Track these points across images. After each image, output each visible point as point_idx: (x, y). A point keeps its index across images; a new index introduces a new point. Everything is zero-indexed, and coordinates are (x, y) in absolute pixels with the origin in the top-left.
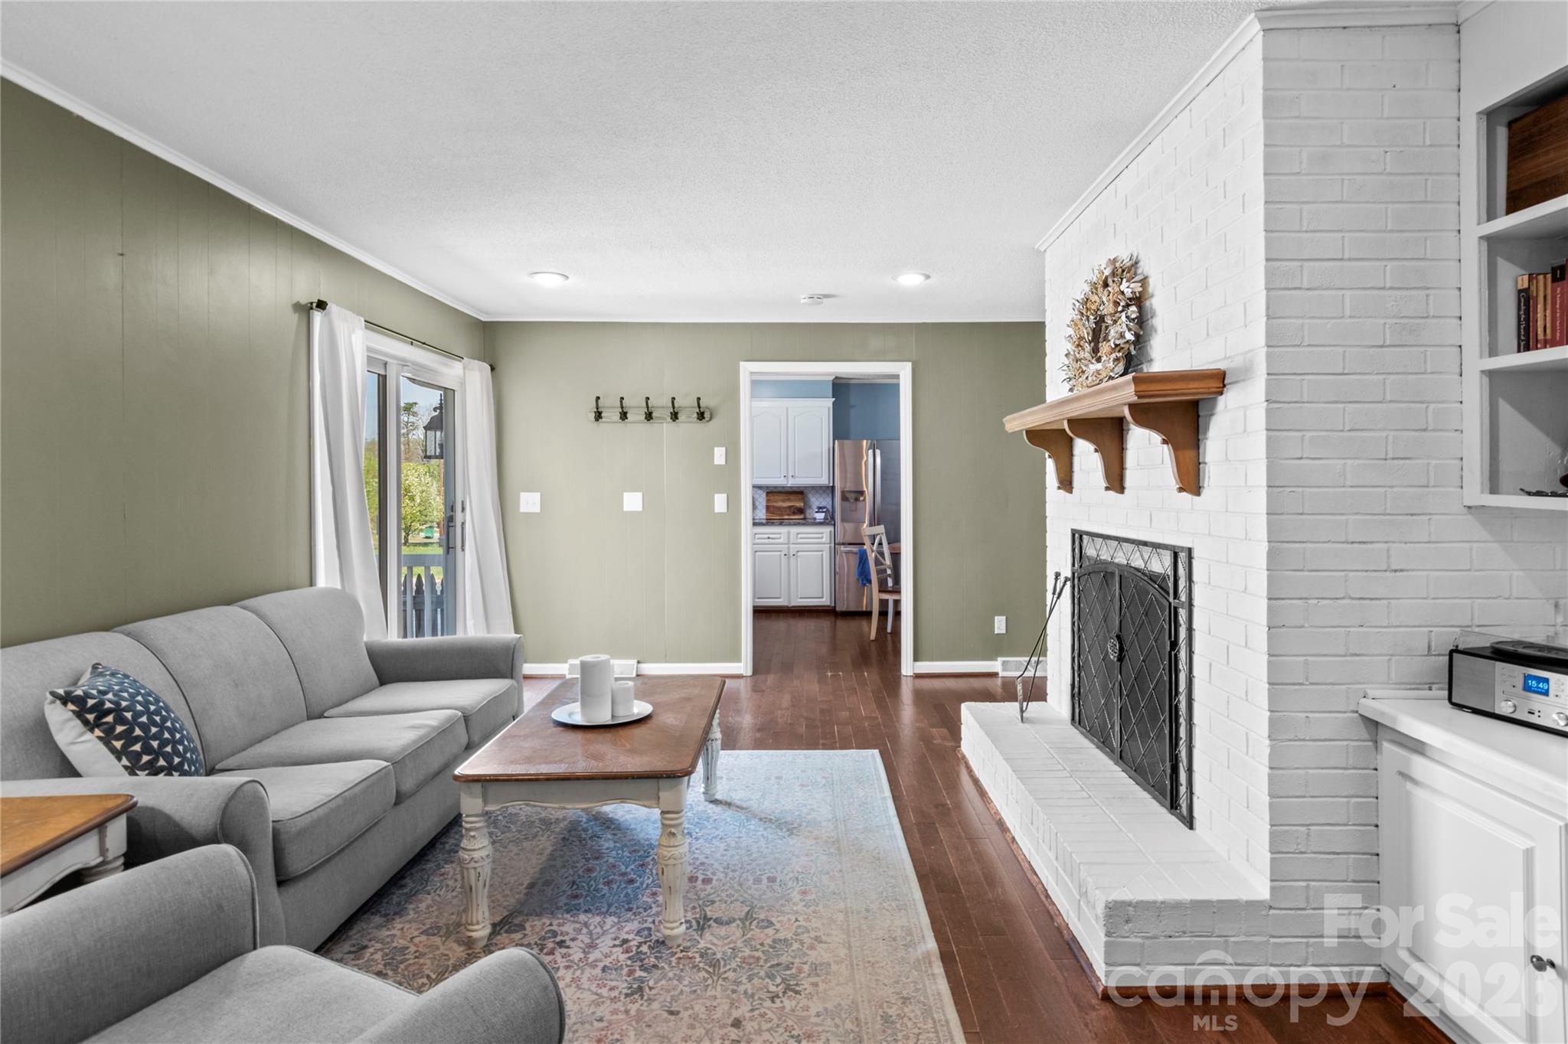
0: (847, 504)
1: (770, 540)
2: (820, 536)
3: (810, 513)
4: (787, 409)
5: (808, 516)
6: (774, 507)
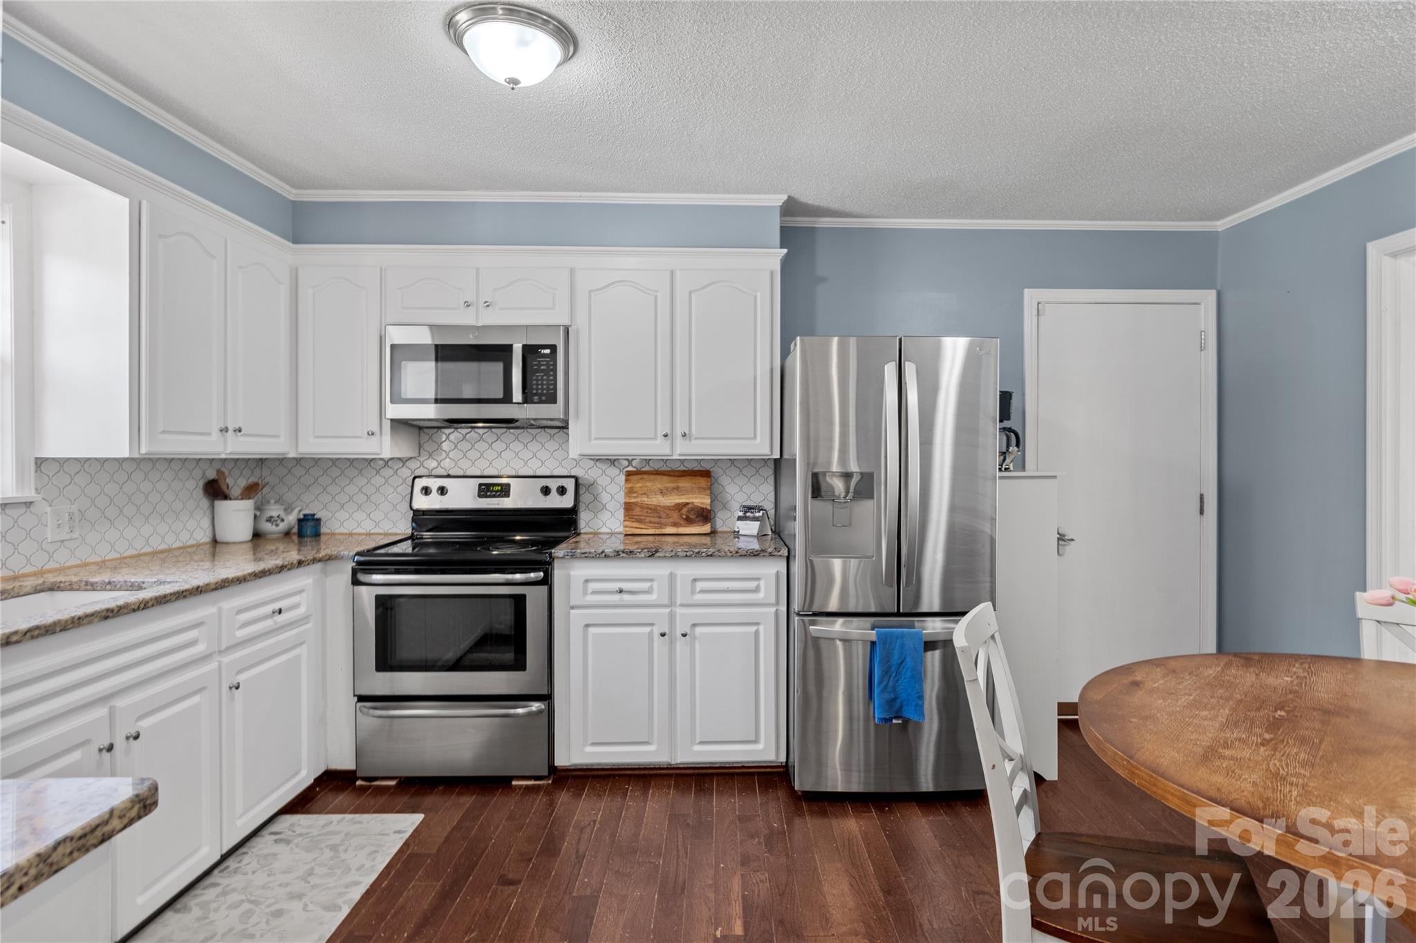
0: (821, 506)
1: (626, 597)
2: (753, 585)
3: (727, 520)
4: (672, 273)
5: (720, 526)
6: (642, 507)
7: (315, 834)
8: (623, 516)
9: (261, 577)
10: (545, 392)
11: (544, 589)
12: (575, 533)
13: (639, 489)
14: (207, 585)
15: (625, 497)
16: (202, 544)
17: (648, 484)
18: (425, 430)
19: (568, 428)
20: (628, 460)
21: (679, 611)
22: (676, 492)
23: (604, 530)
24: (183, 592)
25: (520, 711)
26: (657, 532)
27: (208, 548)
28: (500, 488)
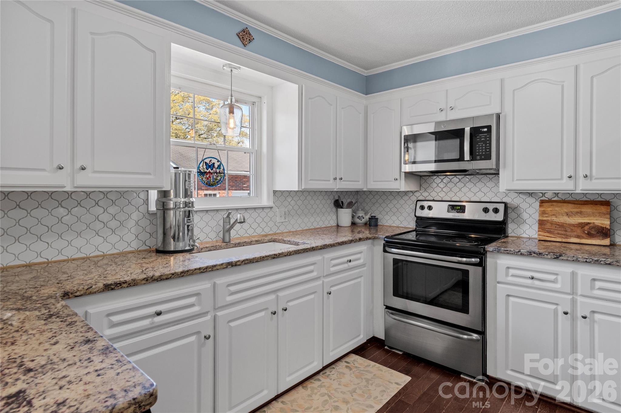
1: (536, 282)
6: (552, 223)
7: (362, 369)
8: (537, 228)
9: (341, 245)
10: (484, 153)
11: (480, 269)
12: (504, 236)
13: (550, 212)
14: (317, 247)
15: (539, 216)
16: (333, 226)
17: (557, 209)
18: (423, 177)
19: (499, 174)
20: (542, 193)
21: (580, 299)
22: (579, 214)
23: (524, 235)
24: (306, 249)
25: (465, 337)
26: (563, 241)
27: (335, 228)
28: (459, 208)
